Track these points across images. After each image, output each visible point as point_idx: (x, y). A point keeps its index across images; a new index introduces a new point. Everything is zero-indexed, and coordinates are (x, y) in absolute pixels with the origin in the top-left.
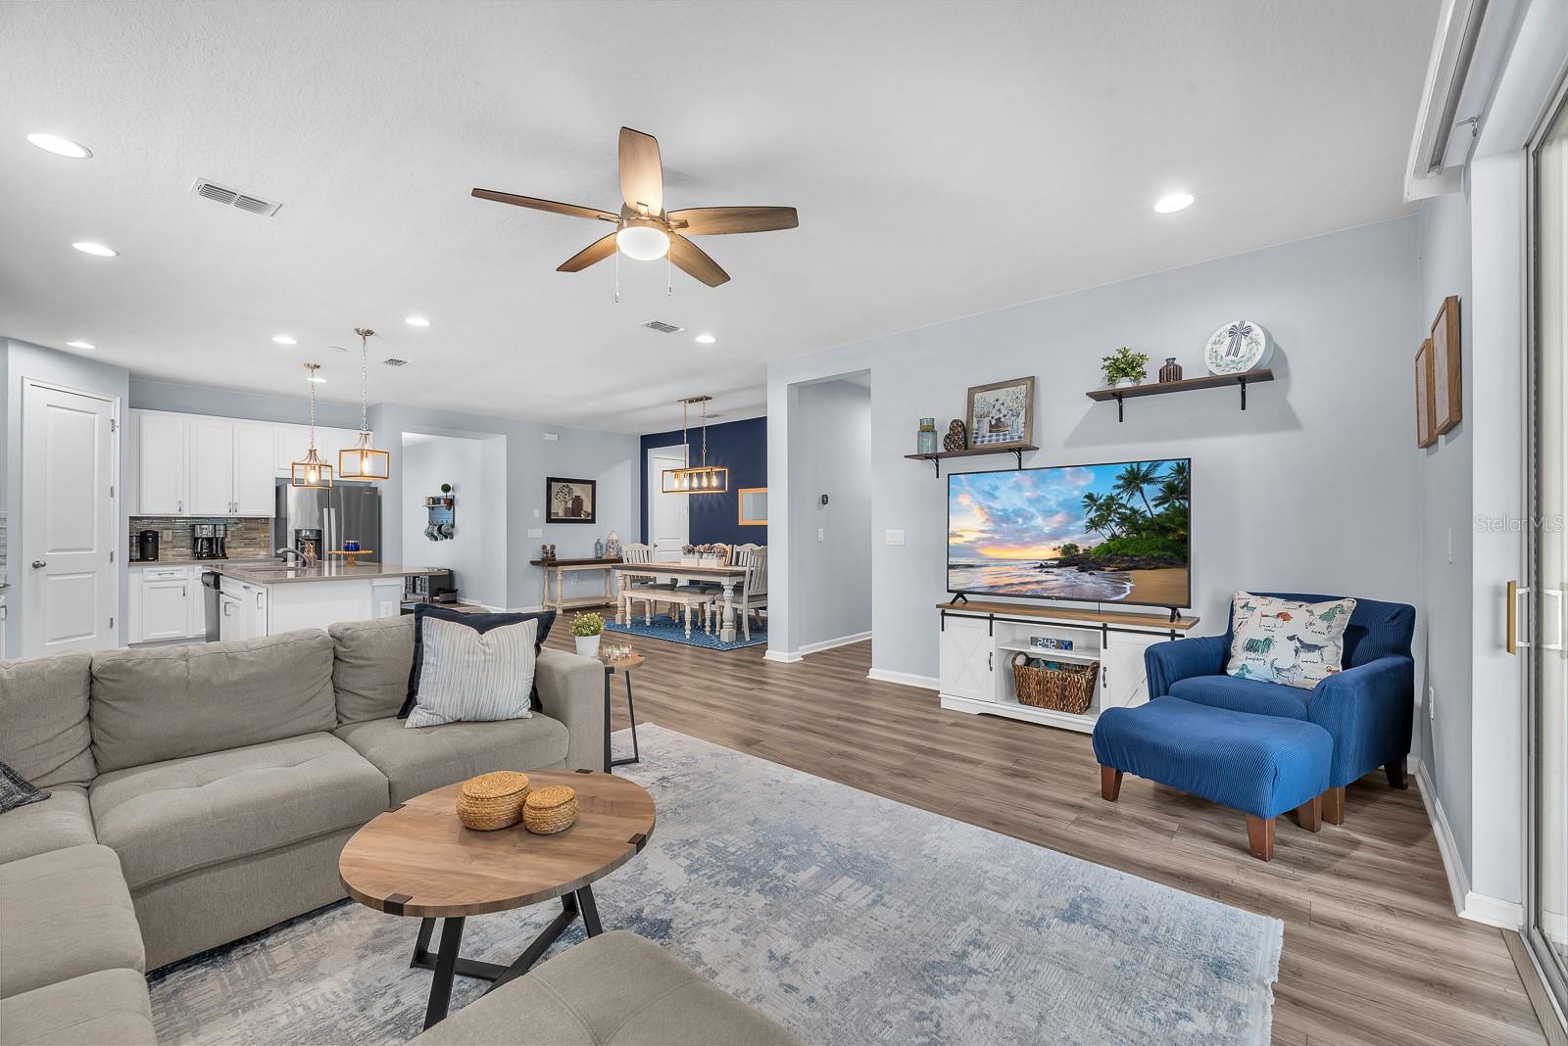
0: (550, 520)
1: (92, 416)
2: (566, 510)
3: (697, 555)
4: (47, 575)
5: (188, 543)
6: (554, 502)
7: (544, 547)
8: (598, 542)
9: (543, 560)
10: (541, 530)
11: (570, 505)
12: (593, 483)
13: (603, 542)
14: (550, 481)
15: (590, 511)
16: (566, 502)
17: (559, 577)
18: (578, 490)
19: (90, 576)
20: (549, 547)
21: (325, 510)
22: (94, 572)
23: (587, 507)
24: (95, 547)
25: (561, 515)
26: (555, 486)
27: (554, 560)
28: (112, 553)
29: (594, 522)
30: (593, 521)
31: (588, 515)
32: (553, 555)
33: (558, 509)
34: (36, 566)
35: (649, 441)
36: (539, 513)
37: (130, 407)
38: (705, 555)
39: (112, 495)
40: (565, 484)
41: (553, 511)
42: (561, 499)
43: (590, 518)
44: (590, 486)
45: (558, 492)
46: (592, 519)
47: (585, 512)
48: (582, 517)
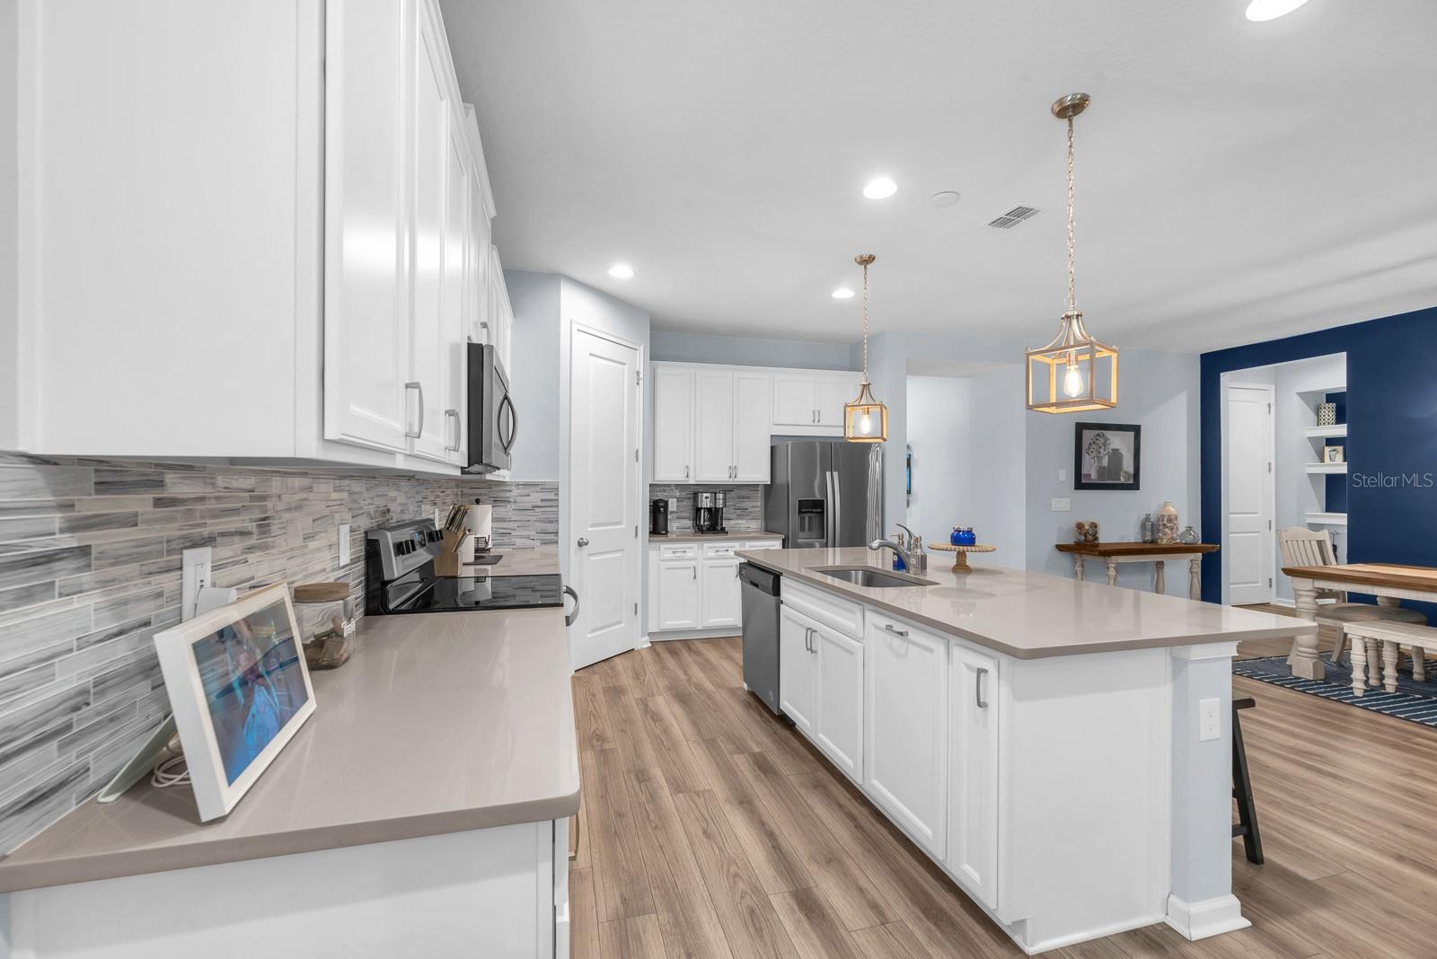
0: (1080, 484)
1: (622, 366)
2: (1101, 471)
4: (589, 555)
5: (689, 513)
6: (1086, 459)
7: (1077, 525)
8: (1147, 518)
9: (1078, 544)
10: (1068, 500)
11: (1105, 462)
12: (1136, 430)
13: (1153, 518)
14: (1081, 427)
15: (1131, 470)
16: (1100, 459)
17: (1112, 573)
19: (619, 554)
20: (1085, 525)
21: (828, 474)
22: (622, 550)
23: (1128, 465)
24: (624, 522)
25: (1094, 477)
26: (1088, 435)
27: (1099, 545)
28: (637, 527)
29: (1138, 488)
30: (1136, 486)
32: (1097, 538)
33: (1091, 468)
34: (580, 544)
36: (1066, 474)
37: (651, 359)
39: (637, 460)
40: (1097, 432)
41: (1084, 471)
42: (1094, 454)
43: (1131, 482)
44: (1132, 434)
45: (1090, 444)
46: (1134, 485)
47: (1126, 472)
48: (1122, 480)
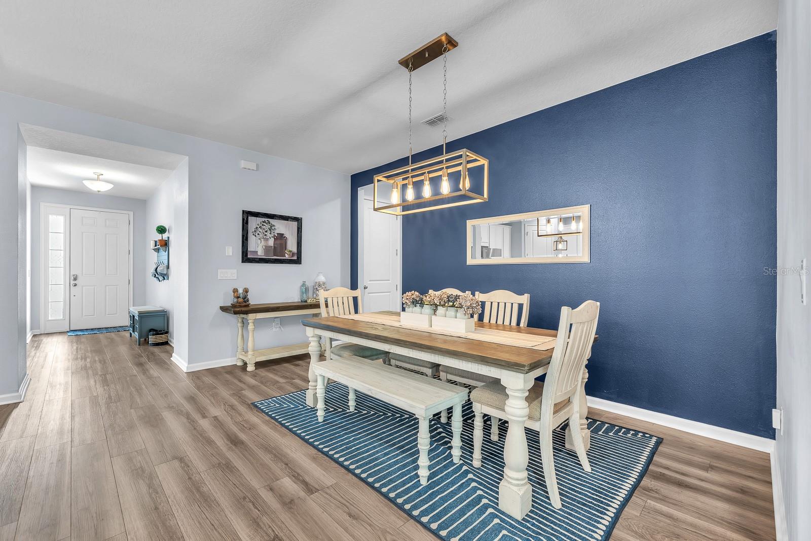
0: (246, 258)
2: (267, 249)
3: (427, 309)
6: (252, 240)
7: (235, 291)
8: (304, 284)
9: (233, 306)
10: (235, 271)
11: (271, 242)
12: (298, 220)
13: (310, 284)
14: (247, 215)
15: (295, 250)
16: (266, 240)
17: (251, 327)
18: (280, 227)
20: (241, 291)
23: (292, 246)
25: (261, 253)
26: (253, 222)
27: (248, 306)
29: (300, 263)
30: (298, 261)
31: (293, 254)
32: (245, 299)
33: (257, 246)
35: (360, 179)
36: (233, 250)
38: (441, 310)
40: (263, 219)
41: (251, 248)
42: (261, 235)
43: (295, 258)
44: (295, 224)
45: (257, 228)
46: (297, 260)
47: (290, 251)
48: (287, 257)
